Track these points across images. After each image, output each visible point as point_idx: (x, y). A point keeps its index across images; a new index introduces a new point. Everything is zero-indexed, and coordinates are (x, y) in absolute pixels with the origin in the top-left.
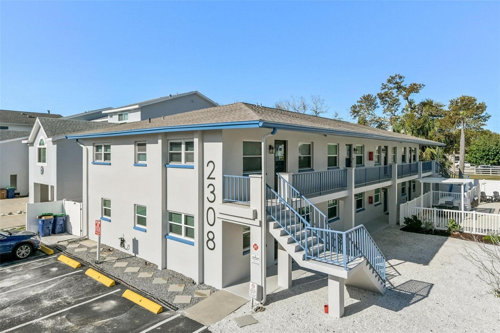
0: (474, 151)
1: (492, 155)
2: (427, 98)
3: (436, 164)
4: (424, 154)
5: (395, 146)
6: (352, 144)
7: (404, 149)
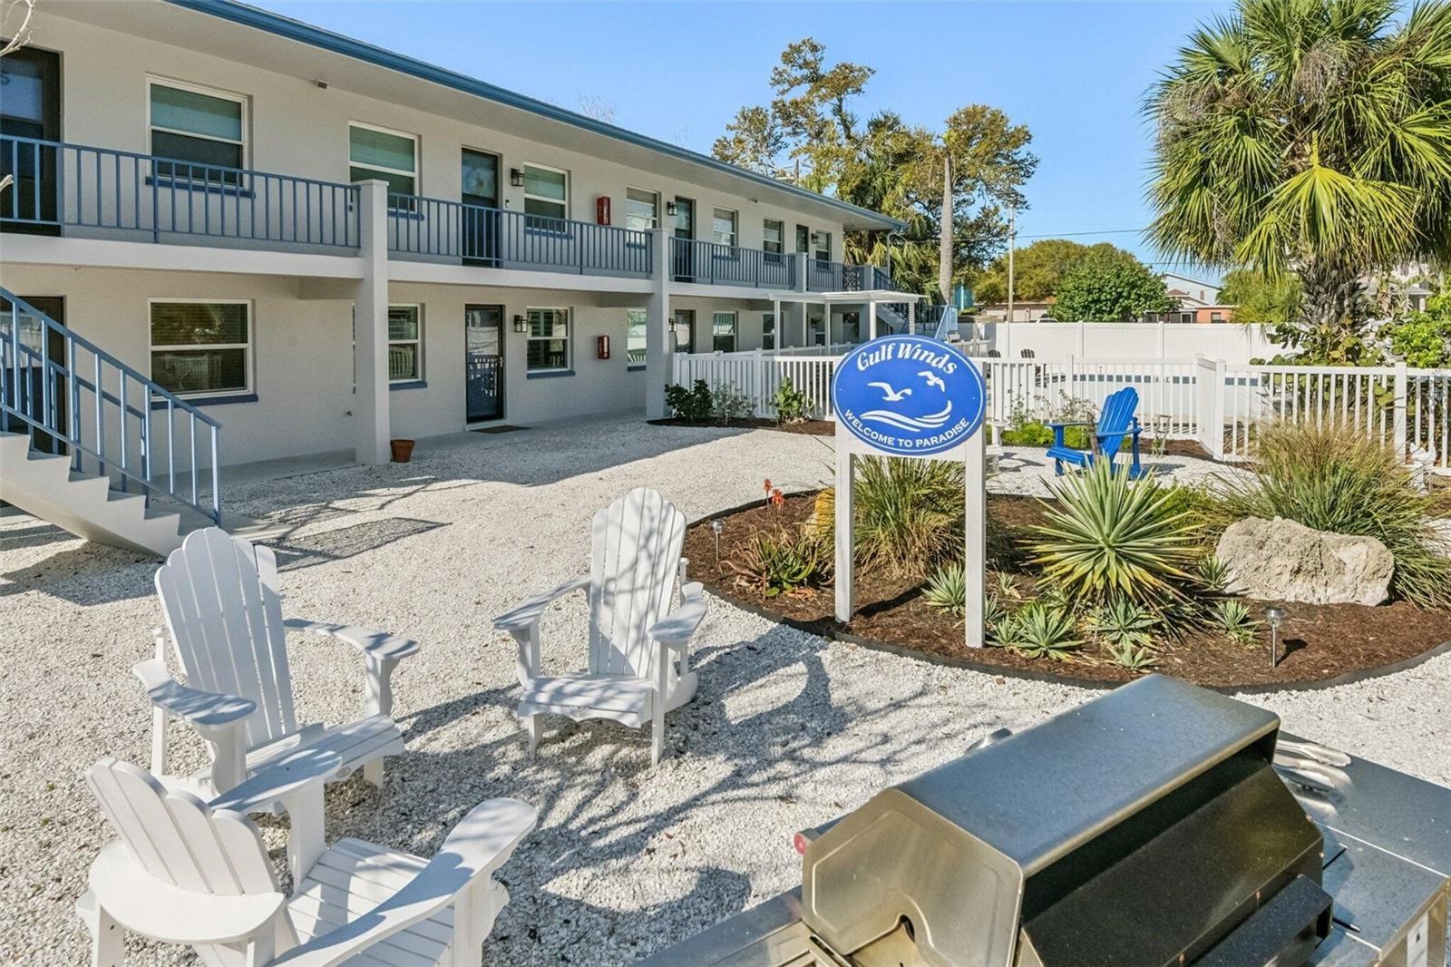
0: (1069, 292)
1: (1107, 300)
2: (885, 109)
3: (875, 274)
4: (870, 258)
5: (731, 208)
6: (501, 155)
7: (779, 226)
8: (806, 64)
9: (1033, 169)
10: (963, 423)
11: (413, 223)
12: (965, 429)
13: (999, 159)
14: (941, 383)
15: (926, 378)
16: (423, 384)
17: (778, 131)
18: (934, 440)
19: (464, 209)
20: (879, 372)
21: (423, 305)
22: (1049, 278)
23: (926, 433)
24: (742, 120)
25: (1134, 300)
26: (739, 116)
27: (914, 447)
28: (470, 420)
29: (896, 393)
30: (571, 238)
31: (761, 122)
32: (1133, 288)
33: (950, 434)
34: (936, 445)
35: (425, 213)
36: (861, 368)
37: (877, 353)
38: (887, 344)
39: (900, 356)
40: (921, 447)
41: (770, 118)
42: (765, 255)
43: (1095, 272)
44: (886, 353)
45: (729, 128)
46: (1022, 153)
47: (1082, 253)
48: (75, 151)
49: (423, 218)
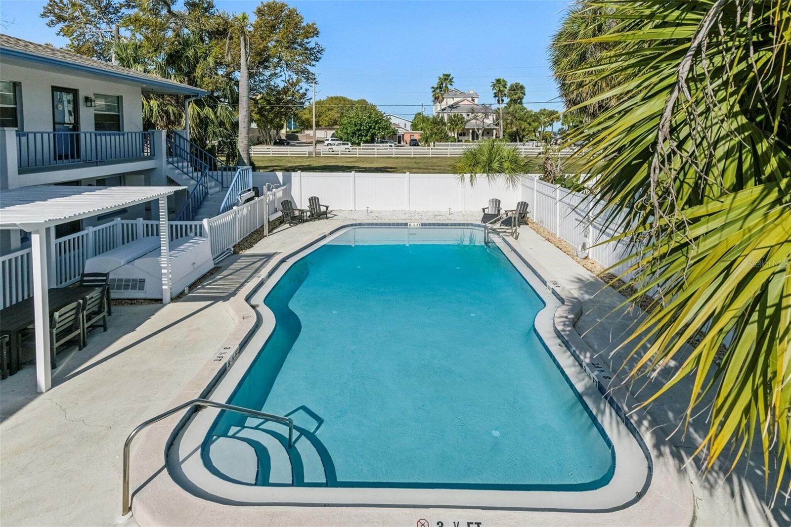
0: (345, 125)
9: (320, 56)
13: (296, 46)
22: (336, 116)
25: (377, 130)
32: (376, 124)
43: (358, 115)
46: (312, 42)
47: (352, 104)
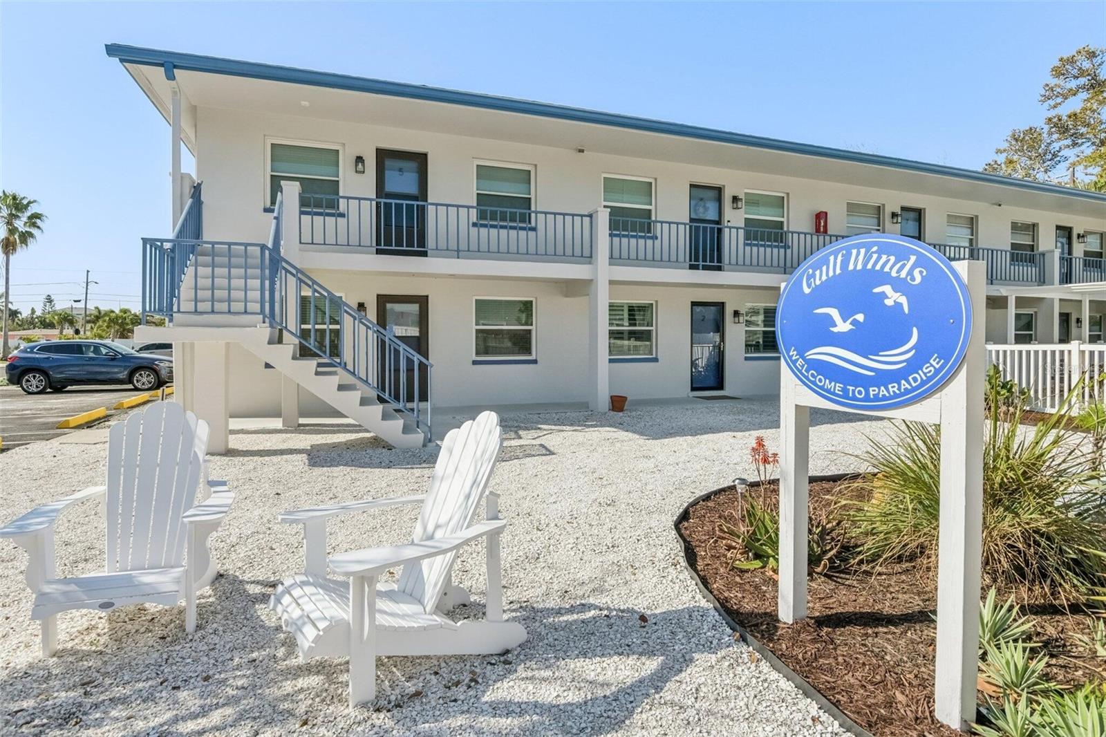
5: (970, 213)
6: (724, 186)
7: (1033, 227)
8: (1082, 73)
10: (935, 363)
11: (650, 242)
12: (937, 371)
14: (903, 300)
15: (884, 296)
16: (656, 360)
17: (1056, 146)
18: (893, 388)
19: (691, 227)
20: (825, 294)
21: (657, 302)
23: (883, 378)
24: (1014, 142)
26: (1009, 139)
27: (867, 398)
28: (693, 389)
29: (845, 322)
30: (789, 248)
31: (1033, 140)
33: (915, 380)
34: (896, 396)
35: (659, 235)
36: (807, 290)
37: (824, 268)
38: (836, 254)
39: (851, 267)
40: (876, 398)
41: (1045, 135)
42: (1012, 254)
44: (834, 267)
45: (999, 151)
48: (434, 207)
49: (657, 238)
